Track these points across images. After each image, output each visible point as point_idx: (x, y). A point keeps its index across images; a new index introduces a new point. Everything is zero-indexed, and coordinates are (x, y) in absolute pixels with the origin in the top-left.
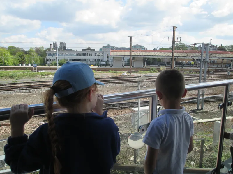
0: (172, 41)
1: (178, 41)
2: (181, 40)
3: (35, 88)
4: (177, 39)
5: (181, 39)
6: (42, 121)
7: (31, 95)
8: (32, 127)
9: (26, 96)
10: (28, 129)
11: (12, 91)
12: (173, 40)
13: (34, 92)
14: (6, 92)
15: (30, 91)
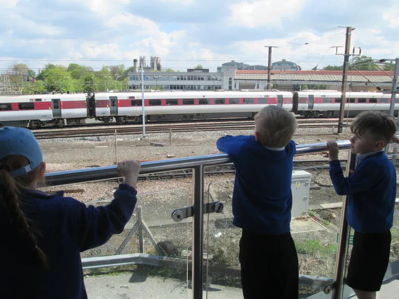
0: (344, 53)
1: (355, 54)
2: (360, 53)
3: (107, 134)
4: (354, 50)
5: (360, 51)
6: (114, 188)
7: (100, 145)
8: (98, 197)
9: (92, 147)
10: (91, 200)
11: (71, 138)
12: (346, 53)
13: (105, 140)
14: (62, 139)
15: (99, 139)
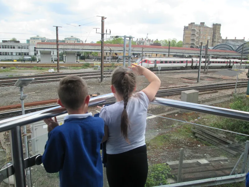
1: (107, 33)
2: (110, 33)
4: (106, 31)
5: (110, 31)
12: (102, 32)
